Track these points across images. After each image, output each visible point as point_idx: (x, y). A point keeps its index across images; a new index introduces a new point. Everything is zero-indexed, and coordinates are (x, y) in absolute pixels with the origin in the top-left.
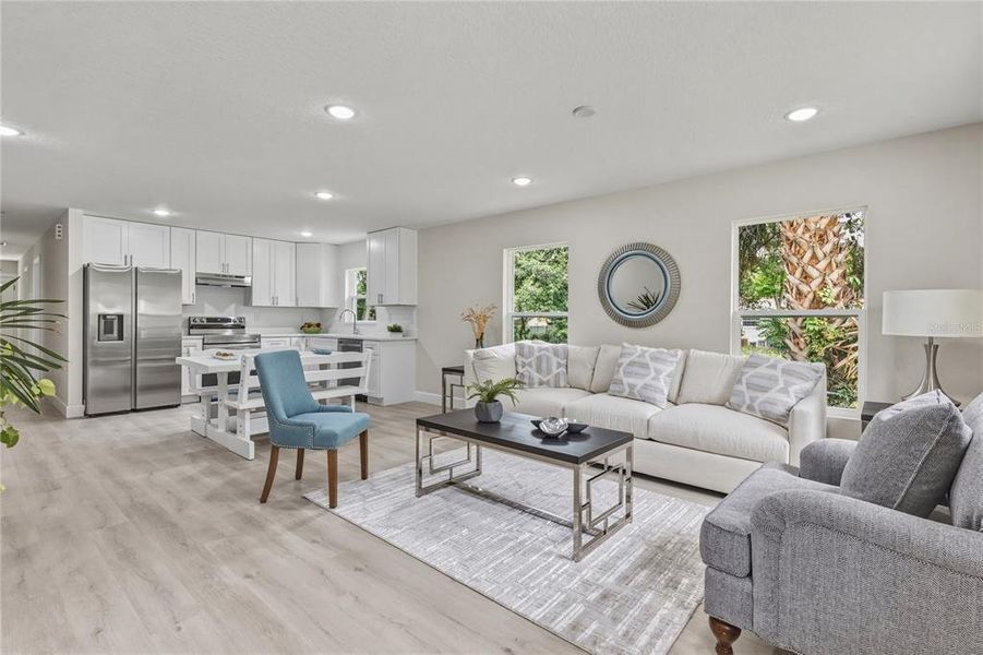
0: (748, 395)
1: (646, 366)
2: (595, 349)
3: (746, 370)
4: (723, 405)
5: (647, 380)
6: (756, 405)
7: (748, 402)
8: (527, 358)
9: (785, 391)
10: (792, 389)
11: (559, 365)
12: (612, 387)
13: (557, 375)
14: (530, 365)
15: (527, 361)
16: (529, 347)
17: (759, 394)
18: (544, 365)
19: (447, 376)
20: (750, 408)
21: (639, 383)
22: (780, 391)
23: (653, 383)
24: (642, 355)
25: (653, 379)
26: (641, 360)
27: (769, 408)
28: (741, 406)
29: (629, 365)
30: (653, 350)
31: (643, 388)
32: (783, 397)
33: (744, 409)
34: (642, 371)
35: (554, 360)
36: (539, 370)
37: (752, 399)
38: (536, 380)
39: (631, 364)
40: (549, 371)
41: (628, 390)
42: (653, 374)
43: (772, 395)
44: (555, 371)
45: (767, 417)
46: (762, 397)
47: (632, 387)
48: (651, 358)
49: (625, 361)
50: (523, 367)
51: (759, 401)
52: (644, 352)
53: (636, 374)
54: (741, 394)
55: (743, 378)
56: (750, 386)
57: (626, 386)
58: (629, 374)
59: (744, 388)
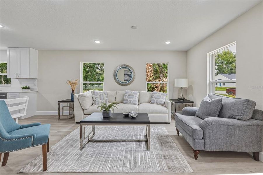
0: (155, 100)
1: (133, 95)
2: (116, 92)
3: (153, 95)
4: (149, 103)
5: (134, 99)
6: (158, 102)
7: (156, 102)
8: (97, 96)
9: (163, 98)
10: (164, 98)
11: (106, 97)
12: (124, 102)
13: (106, 100)
14: (98, 98)
15: (97, 97)
16: (97, 92)
17: (158, 100)
18: (102, 97)
19: (61, 104)
20: (157, 103)
21: (132, 100)
22: (162, 99)
23: (135, 99)
24: (131, 93)
25: (135, 98)
26: (131, 94)
27: (161, 102)
28: (154, 103)
29: (128, 95)
30: (133, 91)
31: (133, 101)
32: (162, 100)
33: (155, 103)
34: (132, 97)
35: (105, 96)
36: (101, 99)
37: (157, 101)
38: (100, 102)
39: (129, 95)
40: (104, 99)
41: (129, 102)
42: (135, 97)
43: (160, 99)
44: (105, 99)
45: (160, 104)
46: (159, 100)
47: (130, 101)
48: (134, 93)
49: (127, 94)
50: (95, 98)
51: (158, 101)
52: (132, 92)
53: (131, 98)
54: (154, 100)
55: (154, 97)
56: (156, 98)
57: (129, 101)
58: (129, 98)
59: (154, 99)
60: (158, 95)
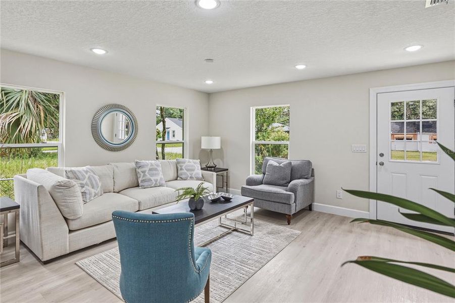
0: (188, 173)
4: (177, 180)
6: (193, 176)
7: (190, 176)
12: (140, 185)
17: (192, 172)
20: (191, 178)
21: (159, 179)
22: (197, 169)
27: (197, 176)
34: (156, 172)
37: (191, 174)
39: (150, 170)
41: (155, 183)
45: (198, 179)
47: (156, 181)
51: (193, 174)
53: (156, 174)
54: (185, 174)
55: (183, 168)
56: (188, 170)
57: (154, 181)
58: (152, 175)
59: (185, 171)
60: (189, 164)
